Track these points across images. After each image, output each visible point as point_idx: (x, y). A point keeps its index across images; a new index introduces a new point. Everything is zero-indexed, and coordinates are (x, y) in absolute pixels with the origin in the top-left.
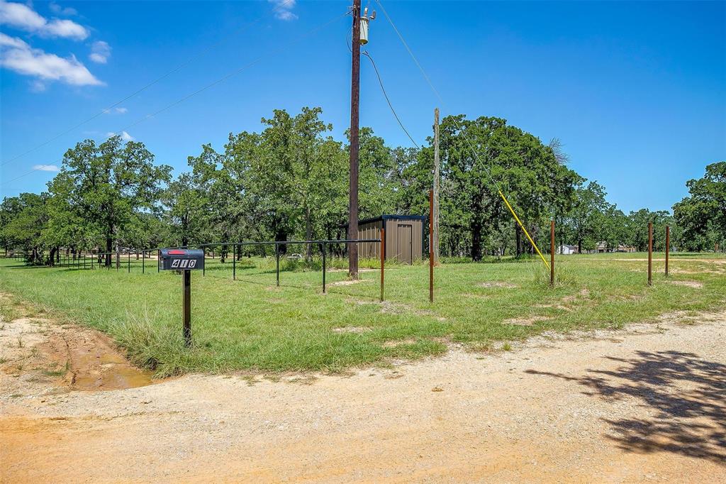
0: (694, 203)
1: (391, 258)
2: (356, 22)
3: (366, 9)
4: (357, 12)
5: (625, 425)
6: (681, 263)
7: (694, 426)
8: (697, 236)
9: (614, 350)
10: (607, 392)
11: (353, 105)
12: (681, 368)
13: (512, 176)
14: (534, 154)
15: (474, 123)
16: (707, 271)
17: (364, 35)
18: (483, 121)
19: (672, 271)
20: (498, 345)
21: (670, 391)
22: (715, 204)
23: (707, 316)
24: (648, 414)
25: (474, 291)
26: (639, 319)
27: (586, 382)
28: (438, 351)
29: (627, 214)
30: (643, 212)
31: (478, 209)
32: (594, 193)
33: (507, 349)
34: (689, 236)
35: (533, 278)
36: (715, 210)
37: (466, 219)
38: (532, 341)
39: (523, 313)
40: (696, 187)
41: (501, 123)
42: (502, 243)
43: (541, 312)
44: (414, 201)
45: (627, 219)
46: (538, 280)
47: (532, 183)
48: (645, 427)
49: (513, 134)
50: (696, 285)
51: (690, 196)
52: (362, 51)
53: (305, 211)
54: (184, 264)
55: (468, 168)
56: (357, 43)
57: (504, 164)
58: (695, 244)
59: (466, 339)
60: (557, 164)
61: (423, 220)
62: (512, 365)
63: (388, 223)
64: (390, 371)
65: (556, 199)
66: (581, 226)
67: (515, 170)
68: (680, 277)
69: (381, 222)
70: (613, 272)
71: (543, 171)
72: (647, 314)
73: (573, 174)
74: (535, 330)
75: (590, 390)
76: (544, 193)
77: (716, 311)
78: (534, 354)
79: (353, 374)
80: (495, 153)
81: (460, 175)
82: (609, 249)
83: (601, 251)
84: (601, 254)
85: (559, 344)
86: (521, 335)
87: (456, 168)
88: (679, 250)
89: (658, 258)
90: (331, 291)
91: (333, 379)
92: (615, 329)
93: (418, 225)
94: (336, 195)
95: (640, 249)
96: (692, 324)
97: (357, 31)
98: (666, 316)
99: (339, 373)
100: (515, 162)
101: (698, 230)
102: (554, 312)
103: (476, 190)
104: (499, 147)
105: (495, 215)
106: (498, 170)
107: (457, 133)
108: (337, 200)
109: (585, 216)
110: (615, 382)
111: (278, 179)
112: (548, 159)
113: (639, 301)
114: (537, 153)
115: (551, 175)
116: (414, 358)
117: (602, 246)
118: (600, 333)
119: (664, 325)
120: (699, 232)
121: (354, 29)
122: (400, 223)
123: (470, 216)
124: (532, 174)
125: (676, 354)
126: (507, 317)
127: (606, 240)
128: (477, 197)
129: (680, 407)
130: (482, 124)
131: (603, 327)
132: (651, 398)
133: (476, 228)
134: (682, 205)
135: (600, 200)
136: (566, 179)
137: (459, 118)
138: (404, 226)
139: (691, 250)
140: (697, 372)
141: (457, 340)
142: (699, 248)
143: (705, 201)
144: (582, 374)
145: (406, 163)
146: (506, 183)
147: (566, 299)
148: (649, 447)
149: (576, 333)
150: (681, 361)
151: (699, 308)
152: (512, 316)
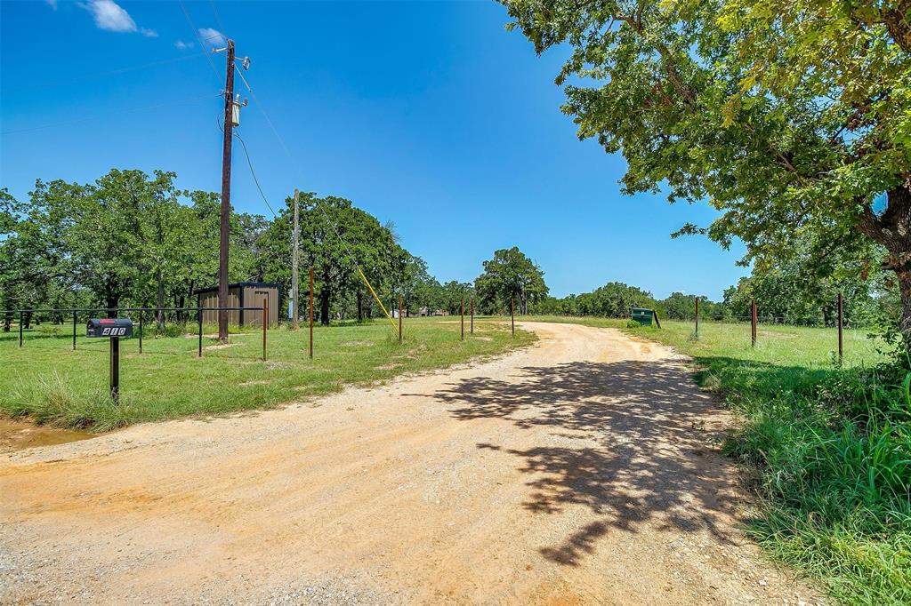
0: (488, 279)
1: (248, 323)
2: (229, 105)
3: (238, 96)
4: (230, 97)
5: (459, 412)
6: (481, 325)
7: (489, 407)
8: (490, 303)
9: (446, 379)
10: (449, 400)
11: (224, 182)
12: (483, 385)
13: (358, 252)
14: (377, 235)
15: (323, 200)
16: (495, 329)
17: (236, 118)
18: (331, 200)
19: (474, 331)
20: (378, 382)
21: (479, 395)
22: (500, 280)
23: (494, 357)
24: (469, 406)
25: (343, 349)
26: (458, 362)
27: (437, 396)
28: (338, 390)
29: (443, 285)
30: (454, 283)
31: (327, 278)
32: (420, 267)
33: (383, 384)
34: (485, 303)
35: (385, 337)
36: (500, 284)
37: (318, 287)
38: (398, 378)
39: (385, 362)
40: (489, 267)
41: (347, 204)
42: (342, 308)
43: (397, 361)
44: (269, 268)
45: (443, 289)
46: (389, 339)
47: (375, 259)
48: (469, 411)
49: (358, 214)
50: (488, 339)
51: (485, 273)
52: (234, 133)
53: (156, 276)
54: (114, 331)
55: (319, 242)
56: (229, 126)
57: (351, 240)
58: (488, 309)
59: (353, 381)
60: (393, 243)
61: (279, 288)
62: (390, 392)
63: (245, 289)
64: (311, 404)
65: (393, 273)
66: (409, 294)
67: (361, 247)
68: (480, 334)
69: (238, 289)
70: (438, 331)
71: (383, 249)
72: (463, 358)
73: (406, 253)
74: (398, 371)
75: (440, 400)
76: (384, 268)
77: (499, 354)
78: (400, 385)
79: (284, 408)
80: (342, 230)
81: (313, 248)
82: (429, 313)
83: (423, 315)
84: (424, 318)
85: (414, 379)
86: (390, 375)
87: (308, 241)
88: (478, 314)
89: (467, 321)
90: (206, 355)
91: (271, 413)
92: (445, 368)
93: (274, 292)
94: (192, 261)
95: (452, 313)
96: (486, 362)
97: (229, 114)
98: (473, 359)
99: (274, 408)
100: (360, 239)
101: (490, 299)
102: (406, 360)
103: (327, 262)
104: (347, 225)
105: (343, 284)
106: (345, 246)
107: (309, 208)
108: (194, 267)
109: (412, 286)
110: (452, 395)
111: (126, 242)
112: (387, 239)
113: (457, 351)
114: (378, 234)
115: (389, 252)
116: (323, 395)
117: (424, 311)
118: (437, 371)
119: (472, 364)
120: (492, 301)
121: (227, 112)
122: (257, 290)
123: (321, 284)
124: (375, 251)
125: (481, 379)
126: (375, 365)
127: (427, 306)
128: (327, 268)
129: (484, 401)
130: (331, 203)
131: (438, 368)
132: (470, 399)
133: (325, 297)
134: (480, 279)
135: (423, 272)
136: (400, 257)
137: (310, 195)
138: (261, 293)
139: (486, 314)
140: (491, 386)
141: (348, 381)
142: (491, 313)
143: (494, 277)
144: (434, 393)
145: (253, 229)
146: (353, 257)
147: (411, 352)
148: (471, 418)
149: (424, 372)
150: (484, 381)
151: (491, 353)
152: (379, 365)
